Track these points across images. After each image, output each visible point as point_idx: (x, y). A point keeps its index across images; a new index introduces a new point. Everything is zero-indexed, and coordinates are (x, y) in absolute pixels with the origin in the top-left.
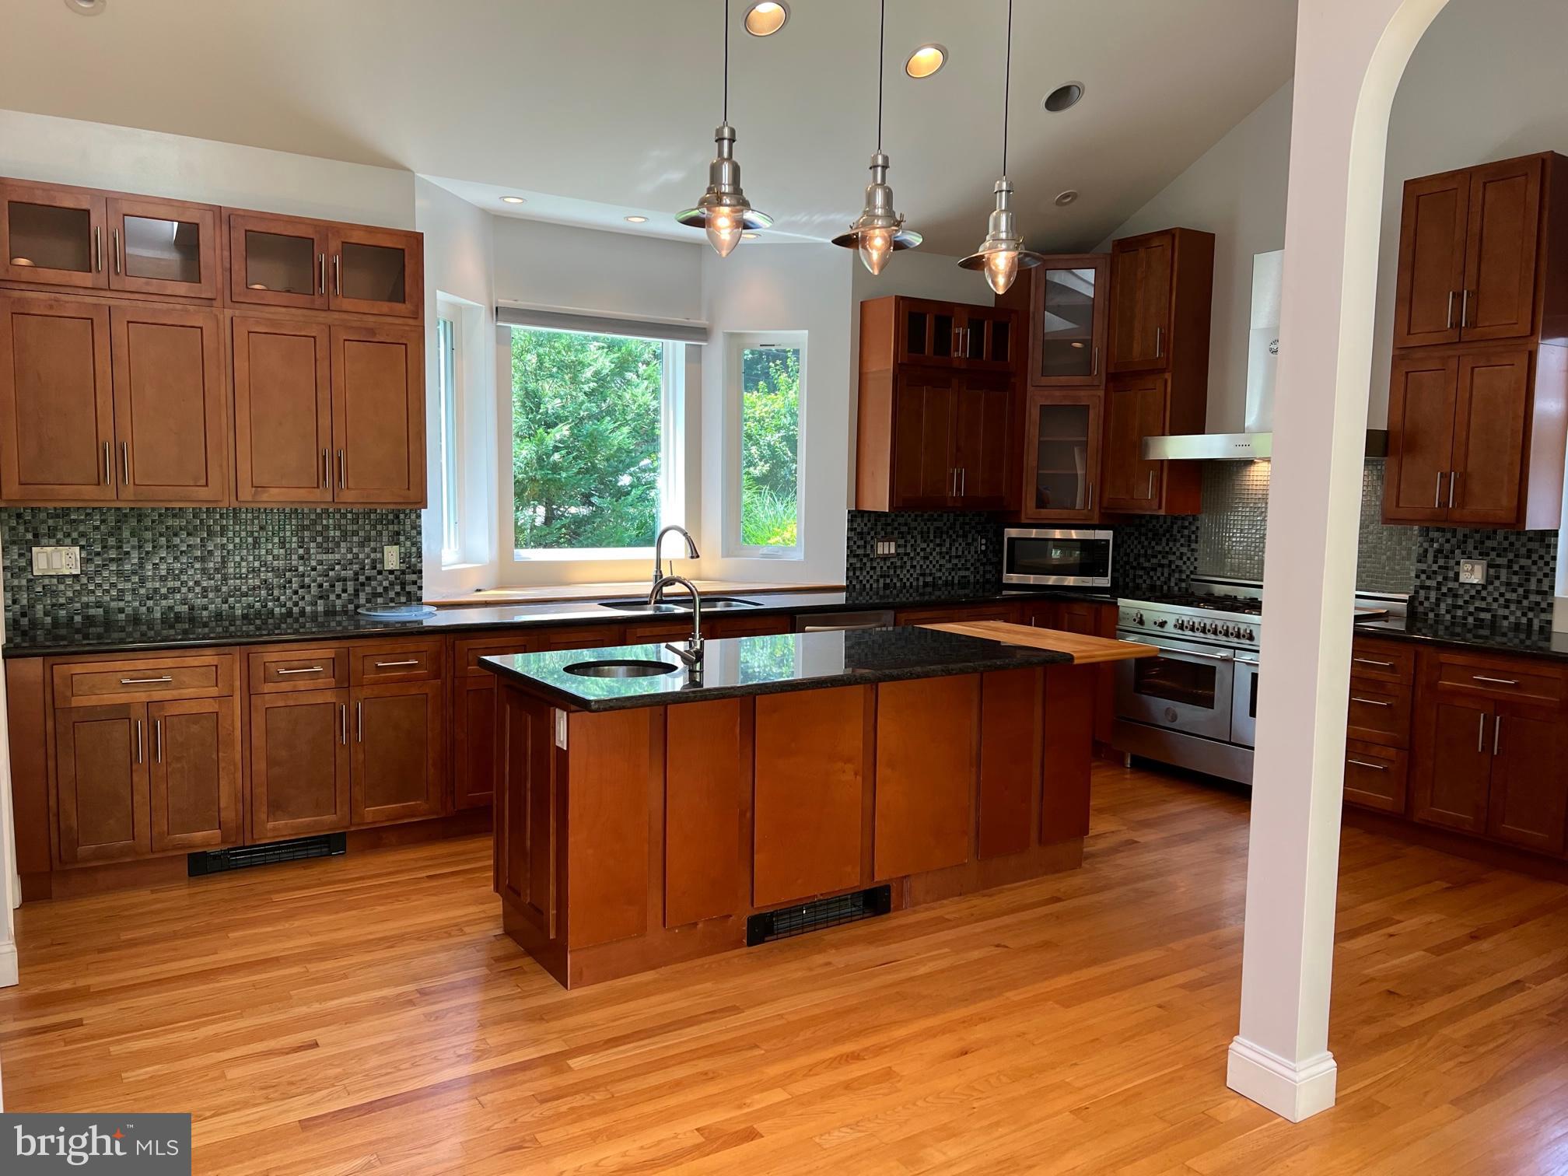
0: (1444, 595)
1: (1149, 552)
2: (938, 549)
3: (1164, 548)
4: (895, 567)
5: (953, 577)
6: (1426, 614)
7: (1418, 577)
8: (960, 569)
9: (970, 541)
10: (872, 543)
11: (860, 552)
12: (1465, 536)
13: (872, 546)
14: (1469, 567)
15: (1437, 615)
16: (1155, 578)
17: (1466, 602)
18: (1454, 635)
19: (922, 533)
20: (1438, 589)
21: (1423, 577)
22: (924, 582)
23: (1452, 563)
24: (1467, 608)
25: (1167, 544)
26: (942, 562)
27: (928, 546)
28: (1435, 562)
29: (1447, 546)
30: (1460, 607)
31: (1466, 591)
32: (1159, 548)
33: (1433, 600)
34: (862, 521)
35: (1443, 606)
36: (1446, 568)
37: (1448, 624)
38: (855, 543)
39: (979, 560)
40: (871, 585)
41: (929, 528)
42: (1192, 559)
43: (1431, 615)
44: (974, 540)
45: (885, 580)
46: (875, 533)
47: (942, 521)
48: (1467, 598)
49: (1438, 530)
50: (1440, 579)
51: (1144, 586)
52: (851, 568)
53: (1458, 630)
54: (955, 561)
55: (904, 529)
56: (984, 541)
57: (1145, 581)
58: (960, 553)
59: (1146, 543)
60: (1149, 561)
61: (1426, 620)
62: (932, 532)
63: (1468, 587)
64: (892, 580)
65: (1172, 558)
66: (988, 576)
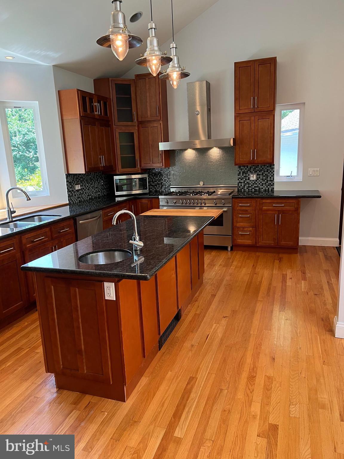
0: (246, 184)
1: (154, 180)
2: (91, 185)
3: (159, 178)
4: (81, 194)
5: (96, 195)
6: (241, 190)
7: (238, 180)
8: (98, 192)
9: (99, 182)
10: (74, 186)
11: (71, 190)
12: (250, 167)
13: (74, 187)
14: (252, 176)
15: (244, 190)
16: (157, 188)
17: (252, 185)
18: (249, 194)
19: (86, 180)
20: (244, 182)
21: (240, 180)
22: (89, 198)
23: (247, 175)
24: (252, 187)
25: (160, 177)
26: (93, 190)
27: (89, 185)
28: (243, 175)
29: (246, 171)
30: (250, 187)
31: (252, 182)
32: (157, 179)
33: (243, 186)
34: (70, 178)
35: (246, 187)
36: (246, 177)
37: (247, 192)
38: (69, 186)
39: (102, 188)
40: (75, 201)
41: (88, 178)
42: (169, 181)
43: (243, 190)
44: (100, 181)
45: (79, 199)
46: (74, 182)
47: (91, 175)
48: (252, 184)
49: (243, 166)
50: (244, 180)
51: (153, 191)
52: (69, 196)
53: (250, 193)
54: (96, 189)
55: (82, 179)
56: (102, 181)
57: (153, 190)
58: (97, 186)
59: (152, 177)
60: (154, 183)
61: (241, 191)
62: (89, 179)
63: (252, 181)
64: (81, 199)
65: (161, 181)
66: (105, 193)
